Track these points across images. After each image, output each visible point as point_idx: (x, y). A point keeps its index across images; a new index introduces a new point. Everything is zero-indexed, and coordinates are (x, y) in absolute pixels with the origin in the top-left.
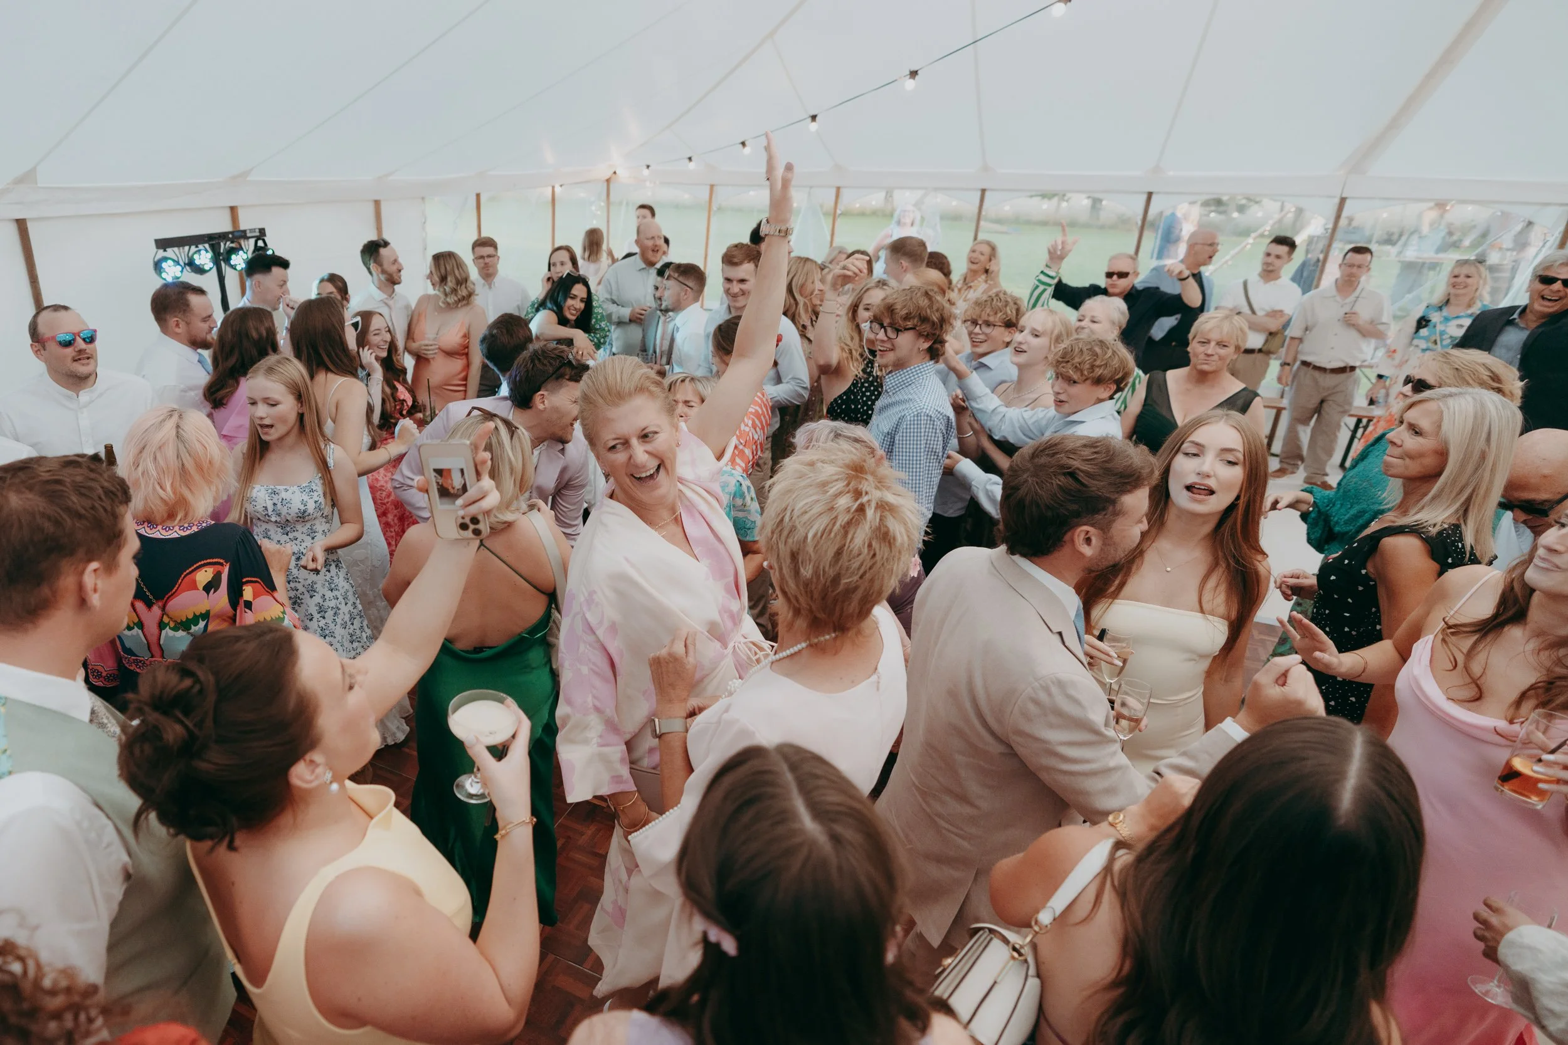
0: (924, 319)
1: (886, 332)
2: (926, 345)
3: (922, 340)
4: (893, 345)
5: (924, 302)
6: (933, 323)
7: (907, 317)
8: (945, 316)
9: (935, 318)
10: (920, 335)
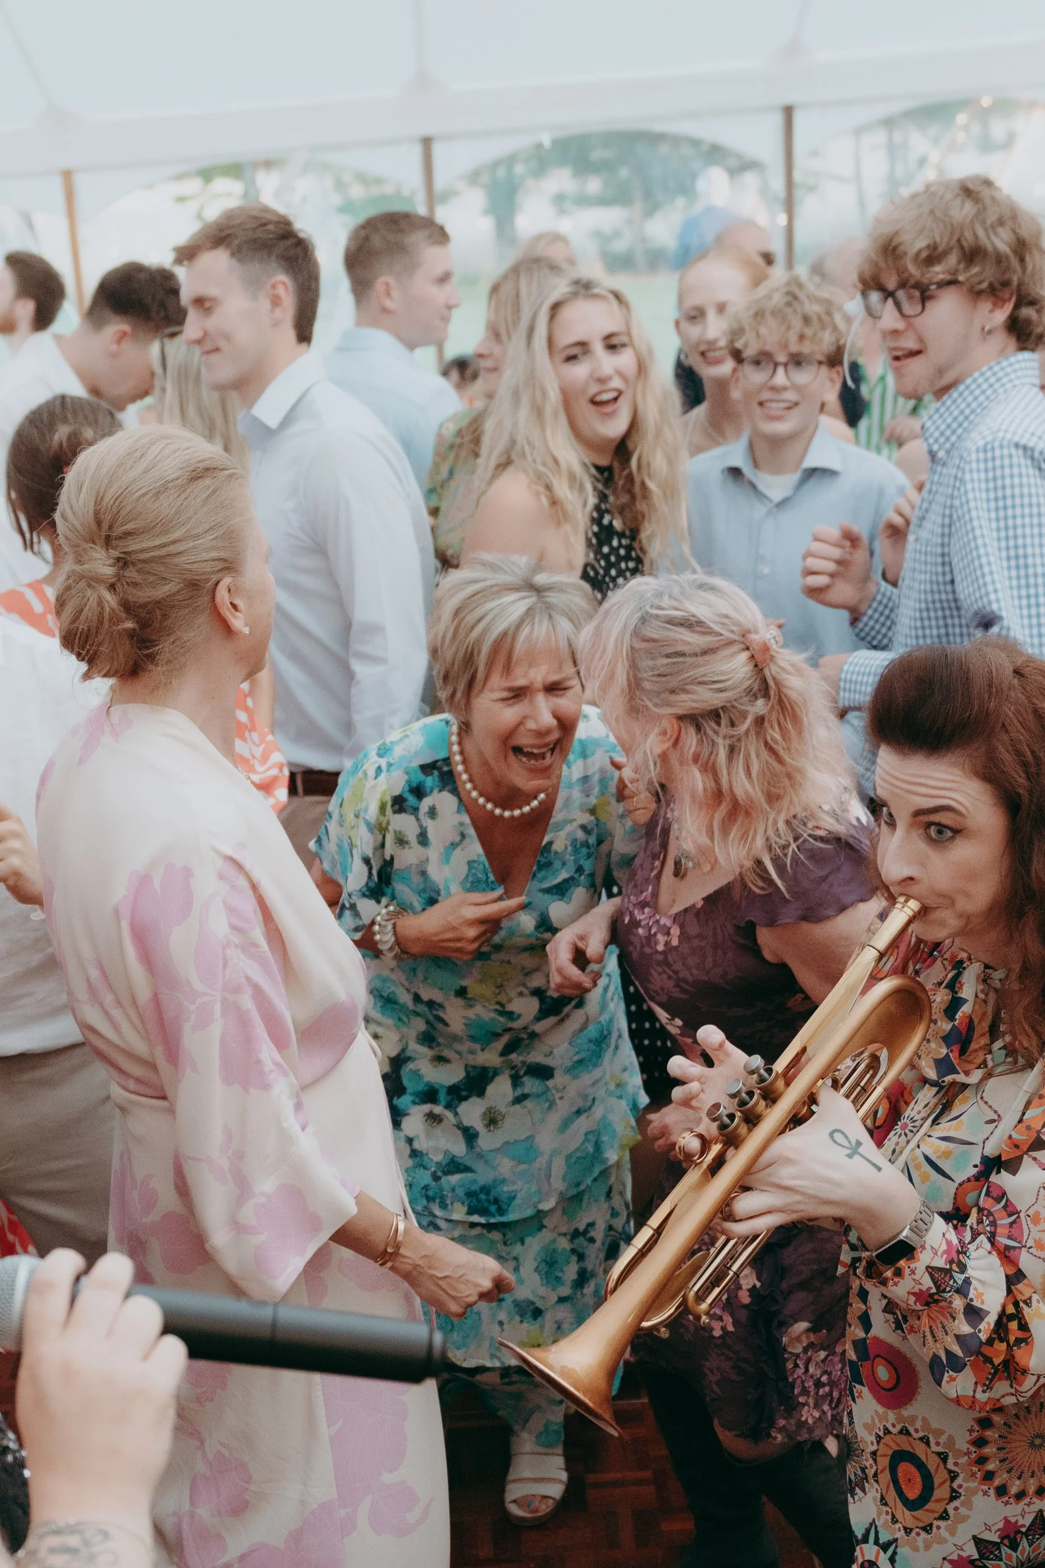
0: (973, 255)
1: (898, 305)
2: (1001, 316)
3: (985, 306)
4: (921, 340)
5: (964, 211)
6: (999, 259)
7: (933, 257)
8: (1024, 233)
9: (1001, 242)
10: (976, 294)
